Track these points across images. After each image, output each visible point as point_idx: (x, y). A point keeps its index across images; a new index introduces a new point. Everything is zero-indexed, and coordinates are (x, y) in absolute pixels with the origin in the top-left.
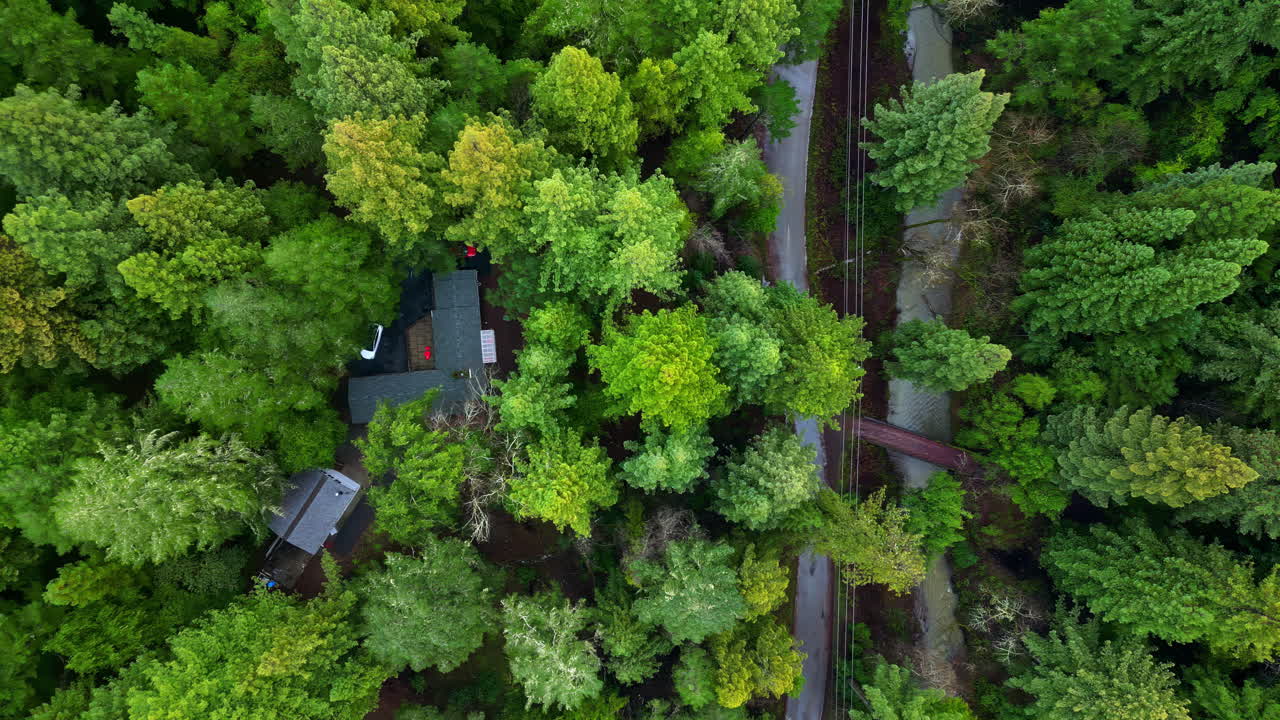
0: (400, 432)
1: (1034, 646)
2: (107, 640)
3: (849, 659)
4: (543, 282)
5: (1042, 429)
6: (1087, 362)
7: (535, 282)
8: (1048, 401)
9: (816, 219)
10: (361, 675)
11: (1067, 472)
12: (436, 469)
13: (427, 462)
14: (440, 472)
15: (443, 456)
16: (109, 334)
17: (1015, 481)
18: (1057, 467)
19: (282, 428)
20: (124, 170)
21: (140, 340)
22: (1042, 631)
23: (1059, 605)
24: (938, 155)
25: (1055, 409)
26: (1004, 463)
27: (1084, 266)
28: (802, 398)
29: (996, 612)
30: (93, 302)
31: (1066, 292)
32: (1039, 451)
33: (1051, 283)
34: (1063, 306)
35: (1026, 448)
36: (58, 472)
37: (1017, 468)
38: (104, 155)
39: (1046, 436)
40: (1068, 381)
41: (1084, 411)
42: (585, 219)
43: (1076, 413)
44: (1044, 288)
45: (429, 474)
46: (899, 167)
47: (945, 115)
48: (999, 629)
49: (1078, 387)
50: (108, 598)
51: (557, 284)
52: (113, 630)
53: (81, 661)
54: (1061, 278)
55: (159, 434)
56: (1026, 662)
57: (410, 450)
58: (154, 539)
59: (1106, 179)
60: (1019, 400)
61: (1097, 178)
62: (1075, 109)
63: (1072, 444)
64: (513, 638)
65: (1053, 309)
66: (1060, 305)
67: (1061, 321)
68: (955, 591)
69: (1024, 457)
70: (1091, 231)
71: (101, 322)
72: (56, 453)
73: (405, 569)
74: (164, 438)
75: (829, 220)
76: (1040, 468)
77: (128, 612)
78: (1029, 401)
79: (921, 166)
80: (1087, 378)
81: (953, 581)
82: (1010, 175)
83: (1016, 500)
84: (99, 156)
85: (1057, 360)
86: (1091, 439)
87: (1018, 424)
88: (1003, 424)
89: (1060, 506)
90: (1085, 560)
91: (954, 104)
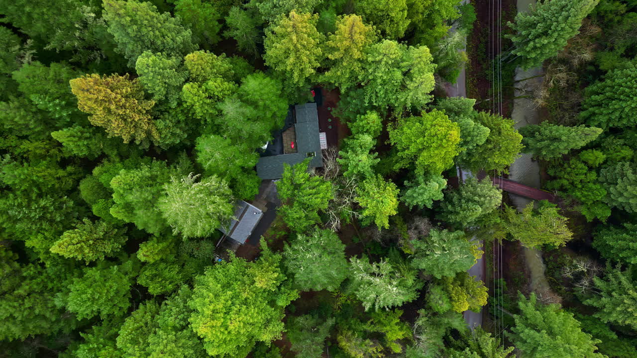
0: (300, 177)
1: (598, 283)
2: (165, 279)
3: (496, 297)
4: (367, 101)
5: (598, 175)
6: (622, 141)
7: (362, 102)
8: (601, 162)
9: (471, 79)
10: (289, 294)
11: (614, 195)
12: (319, 194)
13: (314, 191)
14: (321, 195)
15: (323, 187)
16: (167, 127)
17: (583, 203)
18: (609, 194)
19: (239, 177)
20: (177, 43)
21: (178, 131)
22: (601, 276)
23: (608, 264)
24: (556, 35)
25: (604, 166)
26: (579, 194)
27: (627, 90)
28: (496, 156)
29: (578, 268)
30: (158, 111)
31: (615, 105)
32: (598, 186)
33: (603, 102)
34: (612, 112)
35: (591, 185)
36: (154, 190)
37: (585, 196)
38: (169, 35)
39: (601, 179)
40: (611, 152)
41: (623, 165)
42: (397, 65)
43: (619, 166)
44: (599, 105)
45: (316, 196)
46: (532, 43)
47: (564, 13)
48: (578, 277)
49: (618, 154)
50: (162, 260)
51: (374, 101)
52: (166, 274)
53: (154, 289)
54: (611, 99)
55: (194, 175)
56: (594, 291)
57: (304, 186)
58: (199, 223)
59: (625, 51)
60: (585, 163)
61: (622, 51)
62: (611, 16)
63: (619, 181)
64: (358, 277)
65: (606, 115)
66: (610, 112)
67: (609, 120)
68: (545, 262)
69: (590, 190)
70: (629, 72)
71: (164, 120)
72: (150, 182)
73: (308, 241)
74: (195, 177)
75: (478, 79)
76: (600, 195)
77: (171, 266)
78: (590, 162)
79: (546, 41)
80: (622, 149)
81: (543, 258)
82: (578, 50)
83: (584, 213)
84: (167, 35)
85: (603, 142)
86: (630, 178)
87: (586, 174)
88: (577, 175)
89: (608, 214)
90: (624, 240)
91: (569, 6)
